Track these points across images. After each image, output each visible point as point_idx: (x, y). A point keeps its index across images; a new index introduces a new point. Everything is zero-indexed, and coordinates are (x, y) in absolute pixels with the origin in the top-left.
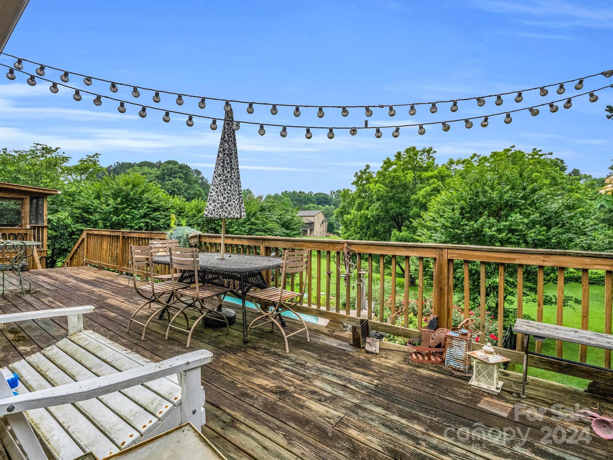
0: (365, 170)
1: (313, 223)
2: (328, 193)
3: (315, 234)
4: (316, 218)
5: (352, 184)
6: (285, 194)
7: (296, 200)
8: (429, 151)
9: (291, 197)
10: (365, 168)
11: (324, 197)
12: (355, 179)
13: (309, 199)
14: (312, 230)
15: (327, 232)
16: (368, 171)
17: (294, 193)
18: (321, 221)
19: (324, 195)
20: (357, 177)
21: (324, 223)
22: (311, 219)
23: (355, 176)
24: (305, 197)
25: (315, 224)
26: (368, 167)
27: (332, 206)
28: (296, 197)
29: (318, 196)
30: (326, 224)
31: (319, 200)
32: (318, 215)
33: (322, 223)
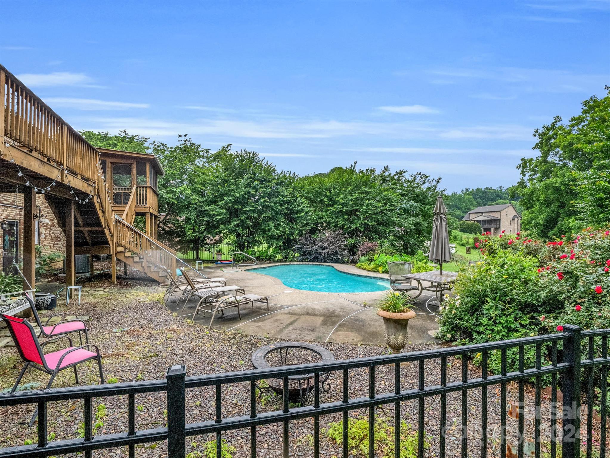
0: (554, 125)
1: (499, 220)
4: (503, 213)
5: (534, 148)
6: (467, 192)
7: (480, 197)
9: (473, 194)
10: (553, 121)
12: (537, 140)
13: (498, 196)
14: (497, 229)
16: (558, 125)
17: (478, 190)
18: (512, 217)
20: (540, 135)
21: (516, 219)
22: (497, 215)
23: (535, 135)
24: (492, 193)
25: (502, 221)
26: (557, 119)
28: (481, 194)
30: (518, 221)
32: (506, 210)
33: (513, 219)
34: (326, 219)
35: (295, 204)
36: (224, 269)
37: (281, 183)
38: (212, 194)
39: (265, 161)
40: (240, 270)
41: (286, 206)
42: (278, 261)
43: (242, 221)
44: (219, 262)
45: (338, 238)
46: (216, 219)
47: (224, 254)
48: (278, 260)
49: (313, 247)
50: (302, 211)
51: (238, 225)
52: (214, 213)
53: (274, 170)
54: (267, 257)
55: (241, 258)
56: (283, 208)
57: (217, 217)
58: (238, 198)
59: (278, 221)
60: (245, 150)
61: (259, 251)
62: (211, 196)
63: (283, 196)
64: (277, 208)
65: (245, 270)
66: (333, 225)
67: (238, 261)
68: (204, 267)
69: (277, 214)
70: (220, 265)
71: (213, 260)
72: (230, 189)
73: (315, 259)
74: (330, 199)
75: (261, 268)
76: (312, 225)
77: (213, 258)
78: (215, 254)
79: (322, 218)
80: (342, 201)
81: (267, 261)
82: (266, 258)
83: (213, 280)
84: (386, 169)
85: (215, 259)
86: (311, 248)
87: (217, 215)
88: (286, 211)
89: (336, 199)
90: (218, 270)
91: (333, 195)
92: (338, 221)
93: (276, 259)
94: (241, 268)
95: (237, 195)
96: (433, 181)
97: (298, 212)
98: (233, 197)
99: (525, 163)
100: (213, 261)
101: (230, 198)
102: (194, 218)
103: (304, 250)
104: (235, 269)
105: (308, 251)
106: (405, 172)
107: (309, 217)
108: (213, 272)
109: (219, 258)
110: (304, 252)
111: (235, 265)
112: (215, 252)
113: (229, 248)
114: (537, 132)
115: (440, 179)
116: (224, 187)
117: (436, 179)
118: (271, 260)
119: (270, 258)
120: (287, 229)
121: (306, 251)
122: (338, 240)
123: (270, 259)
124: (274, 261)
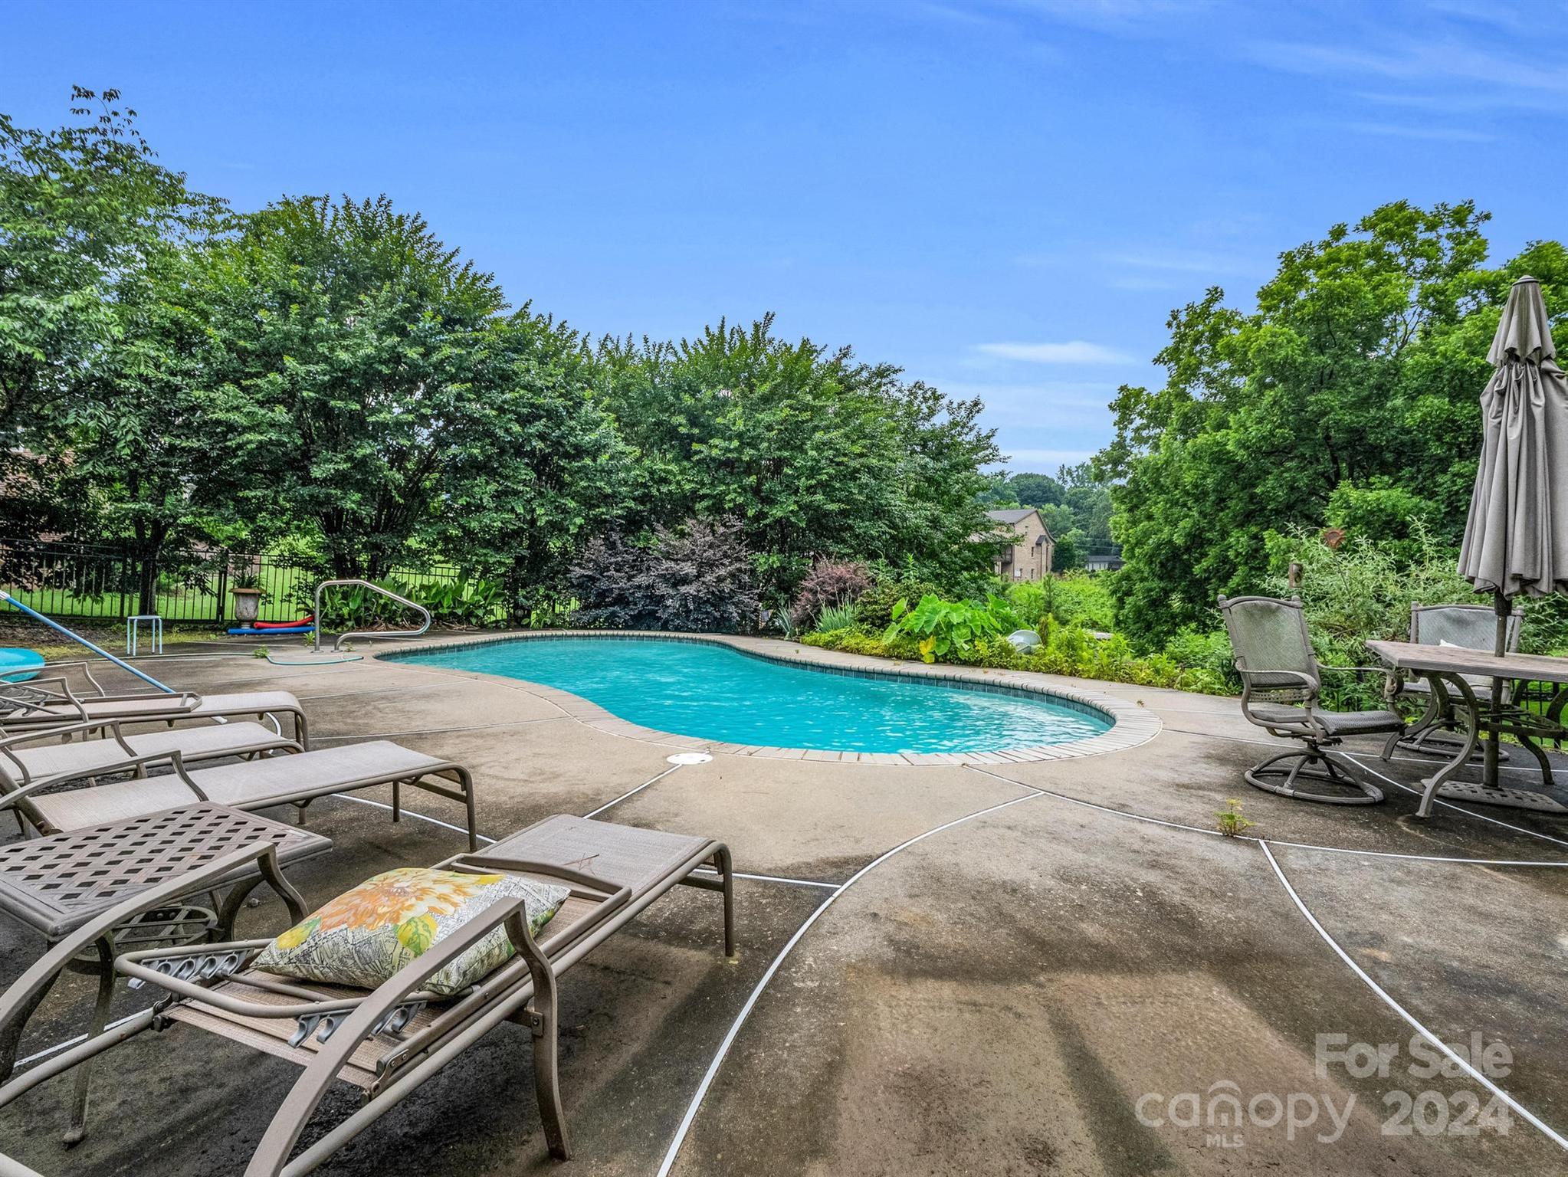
0: (1207, 304)
1: (1010, 544)
2: (1053, 474)
3: (1017, 573)
4: (1020, 529)
8: (1459, 216)
10: (1207, 294)
11: (1039, 486)
12: (1169, 339)
14: (1006, 564)
15: (1053, 570)
16: (1216, 308)
18: (1036, 539)
19: (1039, 480)
20: (1178, 329)
21: (1044, 544)
22: (1006, 534)
25: (1017, 546)
26: (1215, 294)
27: (1064, 507)
29: (1024, 482)
30: (1049, 548)
31: (1026, 493)
32: (1026, 523)
33: (1039, 544)
34: (678, 483)
35: (573, 423)
36: (270, 654)
37: (519, 346)
38: (230, 346)
39: (460, 261)
40: (356, 655)
41: (539, 426)
42: (496, 627)
43: (361, 464)
44: (246, 627)
45: (725, 548)
46: (240, 447)
47: (268, 599)
48: (497, 622)
49: (634, 576)
50: (595, 451)
51: (340, 480)
52: (234, 417)
53: (496, 294)
54: (459, 612)
55: (345, 611)
56: (531, 435)
57: (247, 436)
58: (349, 371)
59: (507, 478)
60: (382, 199)
61: (423, 587)
62: (221, 354)
63: (528, 387)
64: (507, 431)
65: (377, 657)
66: (705, 503)
67: (332, 624)
68: (170, 647)
69: (502, 451)
70: (251, 638)
71: (216, 622)
72: (312, 331)
73: (644, 619)
74: (693, 422)
75: (442, 649)
76: (632, 504)
77: (221, 610)
78: (229, 596)
79: (664, 481)
80: (740, 426)
81: (457, 627)
82: (453, 614)
83: (210, 703)
84: (845, 353)
85: (228, 615)
86: (629, 580)
87: (246, 429)
88: (538, 444)
89: (719, 420)
90: (245, 658)
91: (705, 408)
92: (725, 493)
93: (493, 618)
94: (355, 648)
95: (344, 356)
96: (960, 406)
97: (579, 452)
98: (323, 366)
99: (1127, 397)
100: (217, 625)
101: (312, 368)
102: (130, 437)
103: (603, 584)
104: (327, 653)
105: (617, 592)
106: (896, 371)
107: (622, 475)
108: (217, 665)
109: (248, 608)
110: (602, 594)
111: (327, 639)
112: (229, 586)
113: (292, 577)
114: (1175, 318)
115: (976, 404)
116: (286, 316)
117: (968, 403)
118: (474, 621)
119: (469, 615)
120: (540, 511)
121: (611, 590)
122: (725, 555)
123: (467, 618)
124: (483, 627)
